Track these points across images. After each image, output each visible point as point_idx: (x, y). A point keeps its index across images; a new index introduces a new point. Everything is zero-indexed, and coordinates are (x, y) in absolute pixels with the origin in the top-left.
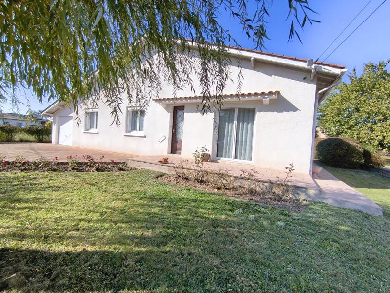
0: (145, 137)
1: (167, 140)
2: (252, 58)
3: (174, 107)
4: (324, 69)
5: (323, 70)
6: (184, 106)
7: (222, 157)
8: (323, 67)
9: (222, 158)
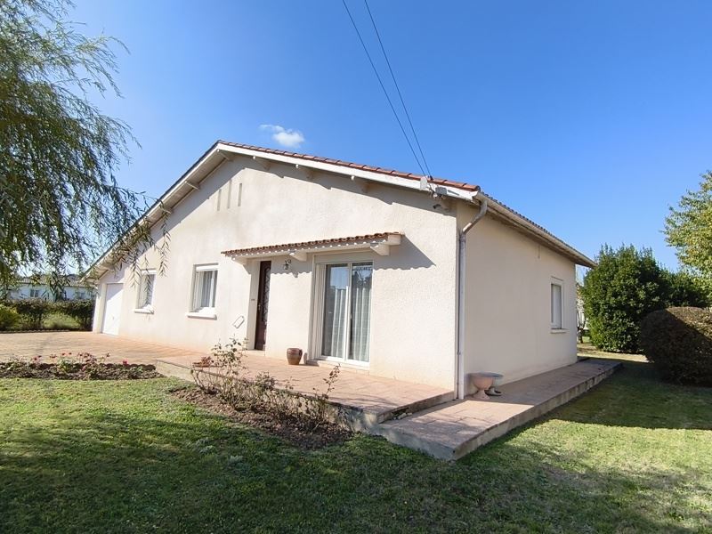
0: (215, 318)
1: (246, 323)
2: (353, 178)
3: (262, 263)
4: (449, 191)
5: (448, 193)
6: (270, 262)
7: (329, 355)
8: (448, 188)
9: (329, 358)
